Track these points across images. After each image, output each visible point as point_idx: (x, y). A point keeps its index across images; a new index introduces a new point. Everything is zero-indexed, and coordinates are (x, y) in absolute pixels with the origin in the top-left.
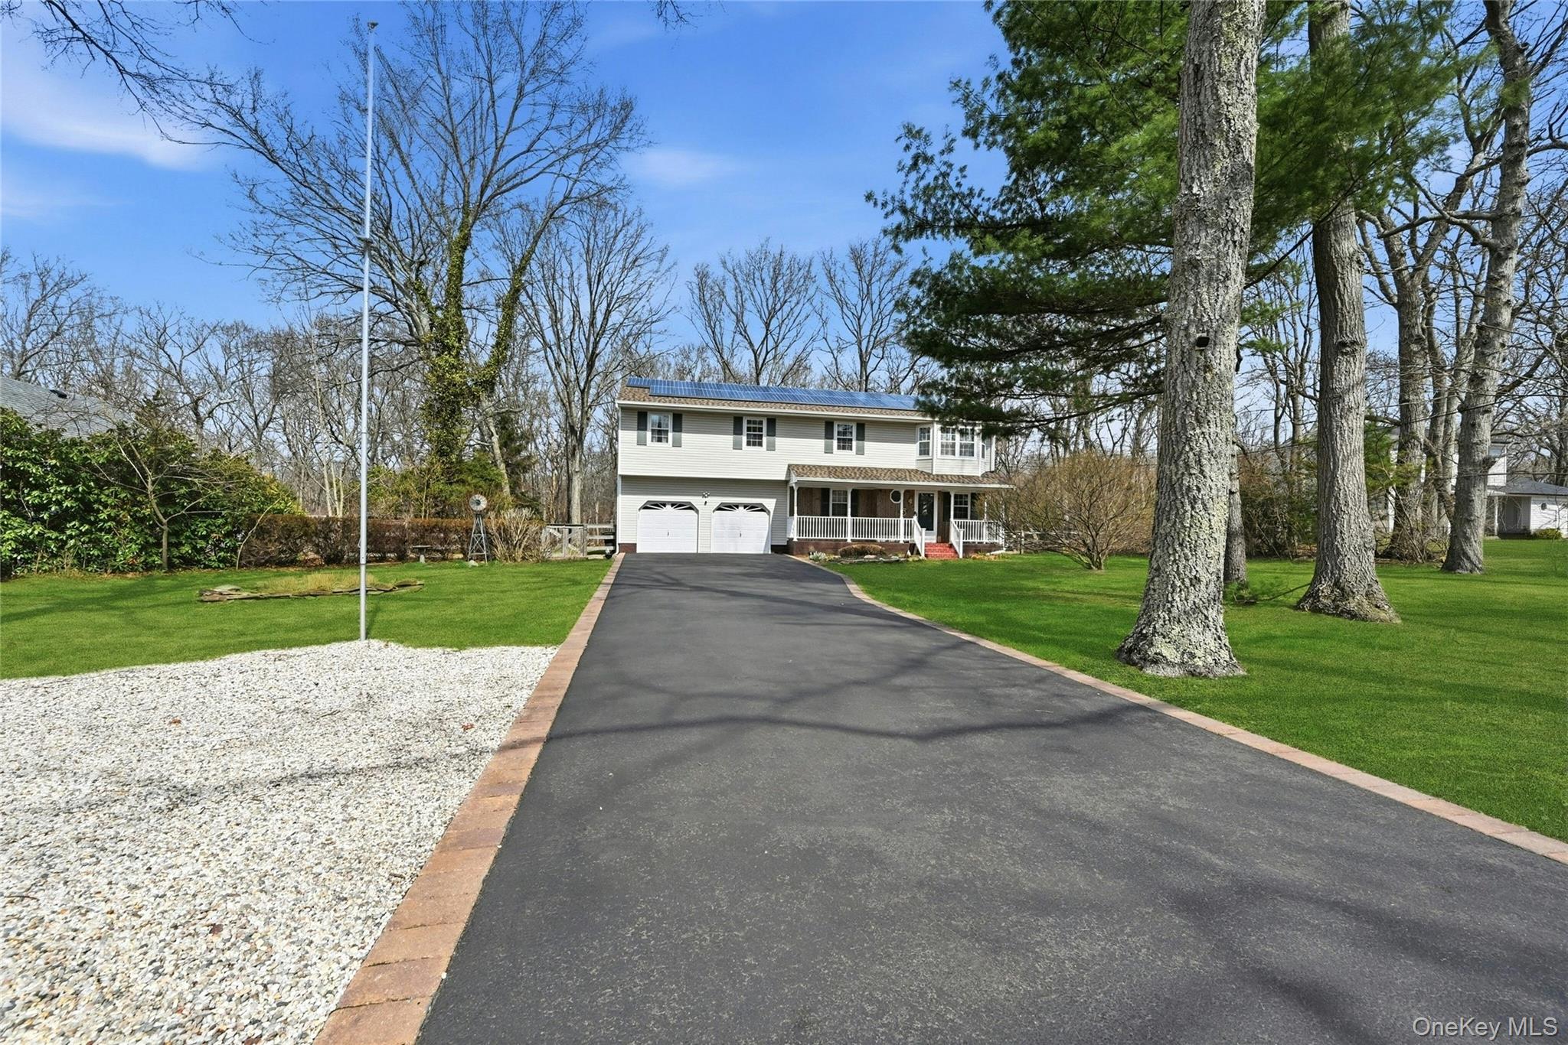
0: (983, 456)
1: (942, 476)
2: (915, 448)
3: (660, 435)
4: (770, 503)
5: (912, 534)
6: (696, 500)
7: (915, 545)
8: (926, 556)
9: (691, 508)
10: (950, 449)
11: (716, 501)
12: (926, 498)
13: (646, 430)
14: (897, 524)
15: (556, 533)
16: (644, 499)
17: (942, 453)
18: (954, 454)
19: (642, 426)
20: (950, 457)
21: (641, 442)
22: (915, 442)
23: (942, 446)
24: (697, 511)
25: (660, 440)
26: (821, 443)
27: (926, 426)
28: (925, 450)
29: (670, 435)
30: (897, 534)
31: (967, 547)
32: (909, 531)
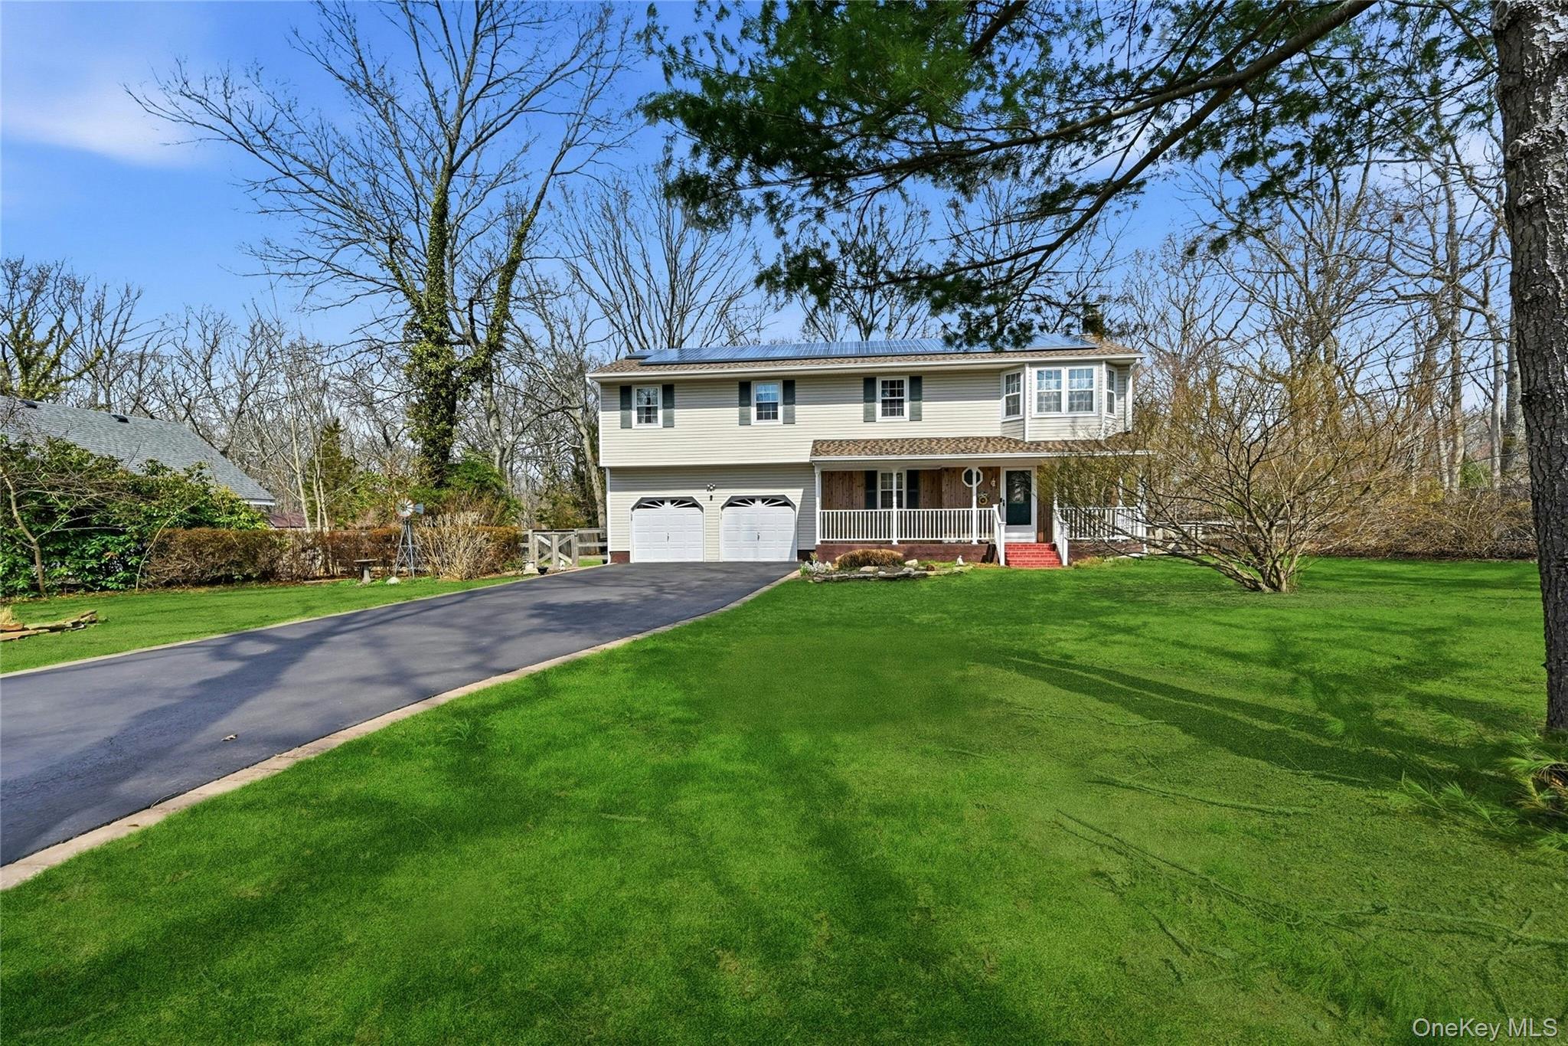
0: (1111, 409)
1: (1038, 444)
2: (1001, 404)
3: (648, 414)
4: (795, 495)
5: (991, 531)
6: (700, 495)
7: (994, 547)
8: (1007, 563)
9: (695, 505)
10: (1052, 402)
11: (724, 494)
12: (1019, 478)
13: (630, 408)
14: (969, 517)
15: (543, 540)
16: (637, 496)
17: (1040, 409)
18: (1059, 409)
19: (626, 404)
20: (1056, 414)
21: (626, 424)
22: (999, 398)
23: (1040, 398)
24: (702, 509)
25: (648, 420)
26: (859, 408)
27: (1015, 372)
28: (1013, 407)
29: (660, 413)
30: (969, 530)
31: (1076, 551)
32: (987, 526)
